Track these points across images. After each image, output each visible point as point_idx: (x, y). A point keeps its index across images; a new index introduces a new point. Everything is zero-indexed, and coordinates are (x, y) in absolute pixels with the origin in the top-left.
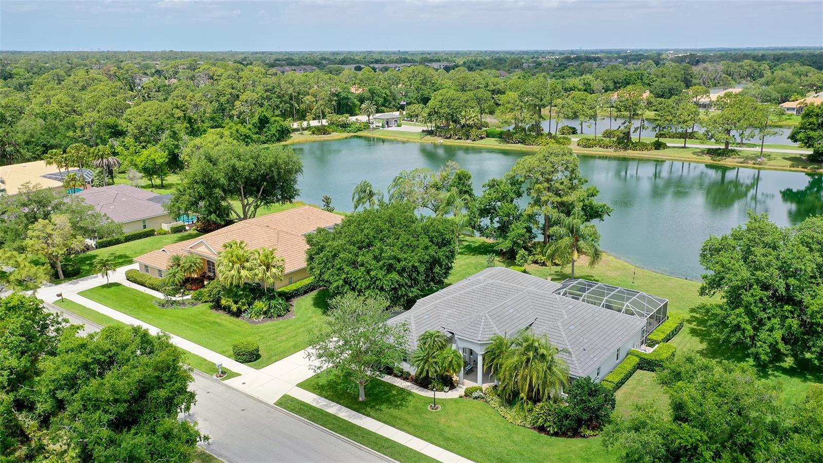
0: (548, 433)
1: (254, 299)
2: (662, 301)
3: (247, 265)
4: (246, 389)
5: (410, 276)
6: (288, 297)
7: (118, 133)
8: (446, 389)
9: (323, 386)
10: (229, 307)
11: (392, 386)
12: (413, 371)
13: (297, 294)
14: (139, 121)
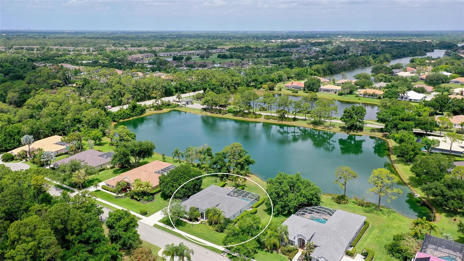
0: (218, 232)
1: (144, 196)
2: (258, 195)
3: (142, 186)
4: (145, 222)
5: (189, 189)
6: (153, 194)
7: (80, 121)
8: (196, 221)
9: (165, 221)
10: (137, 198)
11: (182, 221)
12: (188, 217)
13: (156, 193)
14: (89, 117)
